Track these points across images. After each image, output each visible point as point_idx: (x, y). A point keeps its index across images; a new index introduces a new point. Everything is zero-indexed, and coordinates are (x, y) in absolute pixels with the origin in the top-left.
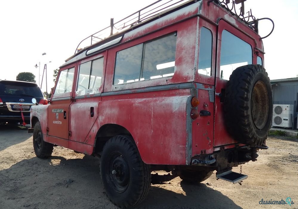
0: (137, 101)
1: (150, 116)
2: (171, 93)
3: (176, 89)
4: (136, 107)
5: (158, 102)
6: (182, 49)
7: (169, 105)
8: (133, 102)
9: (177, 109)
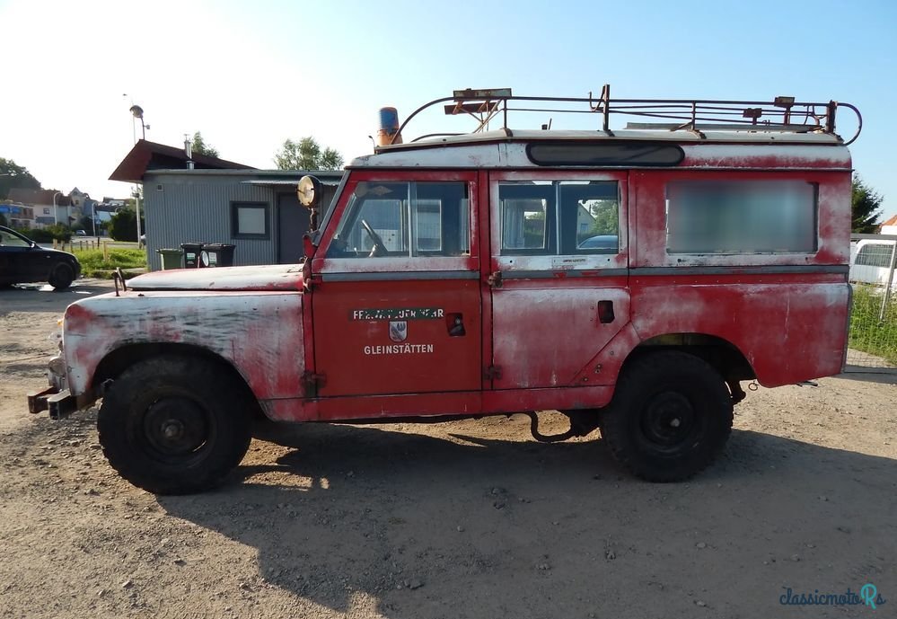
0: (752, 290)
1: (783, 314)
2: (814, 278)
3: (826, 273)
4: (752, 301)
5: (799, 292)
6: (830, 215)
7: (821, 297)
8: (739, 290)
9: (833, 302)
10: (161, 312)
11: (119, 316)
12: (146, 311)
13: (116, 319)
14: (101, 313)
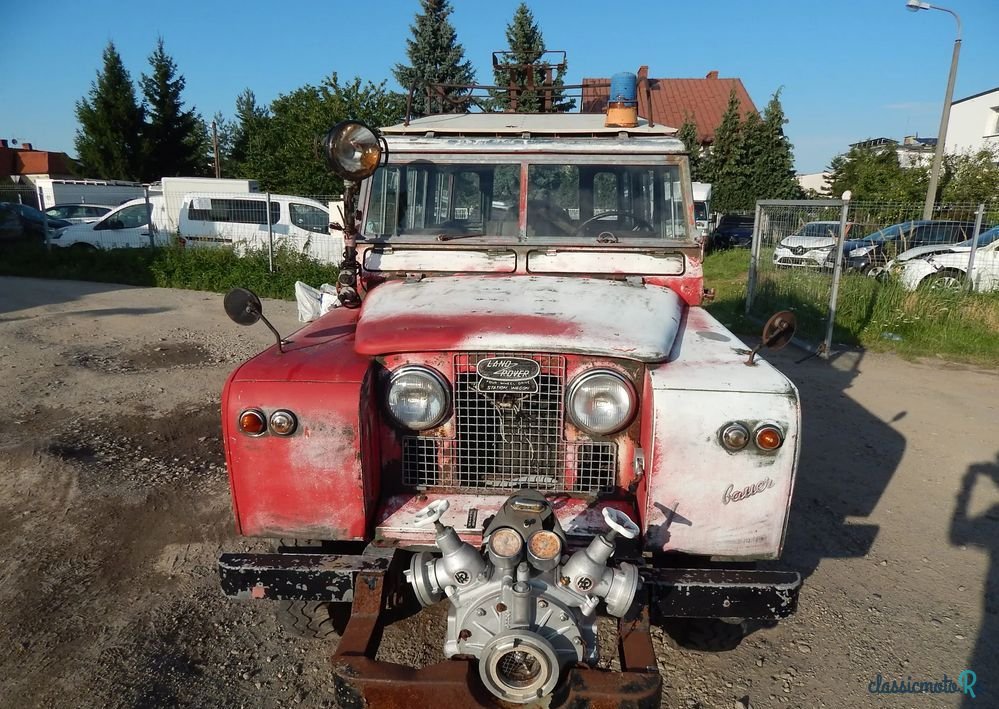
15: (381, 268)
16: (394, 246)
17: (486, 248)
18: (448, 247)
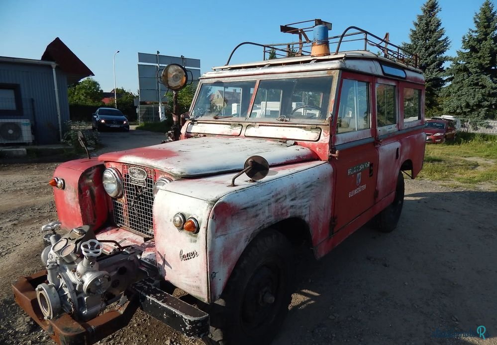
10: (279, 194)
11: (257, 205)
12: (271, 195)
13: (255, 209)
14: (245, 206)
15: (191, 131)
16: (198, 122)
17: (231, 123)
18: (217, 122)
